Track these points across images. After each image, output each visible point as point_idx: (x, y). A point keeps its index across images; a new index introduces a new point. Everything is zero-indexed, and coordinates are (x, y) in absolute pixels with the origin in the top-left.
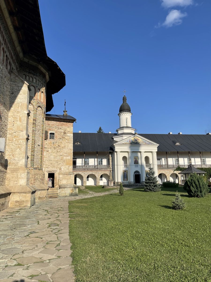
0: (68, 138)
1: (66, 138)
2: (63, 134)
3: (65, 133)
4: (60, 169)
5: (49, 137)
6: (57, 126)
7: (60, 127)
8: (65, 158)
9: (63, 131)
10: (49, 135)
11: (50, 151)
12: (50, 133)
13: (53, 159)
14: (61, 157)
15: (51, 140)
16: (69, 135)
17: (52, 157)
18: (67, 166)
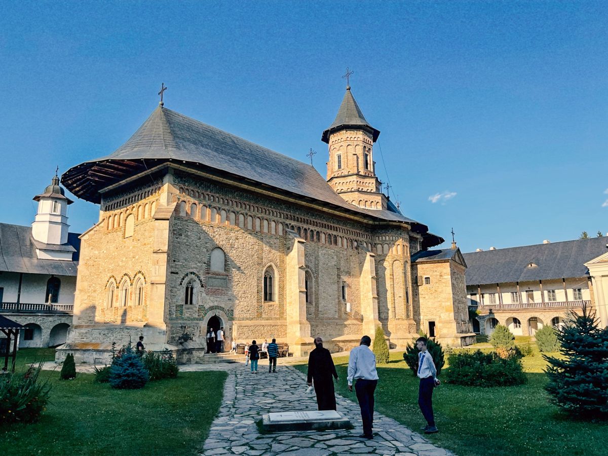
0: (445, 281)
1: (443, 281)
2: (439, 277)
3: (441, 276)
4: (440, 317)
5: (424, 282)
6: (431, 269)
7: (435, 269)
8: (443, 304)
9: (438, 274)
10: (424, 280)
11: (427, 297)
12: (426, 278)
13: (431, 306)
14: (440, 303)
15: (427, 285)
16: (445, 277)
17: (430, 303)
18: (447, 313)
